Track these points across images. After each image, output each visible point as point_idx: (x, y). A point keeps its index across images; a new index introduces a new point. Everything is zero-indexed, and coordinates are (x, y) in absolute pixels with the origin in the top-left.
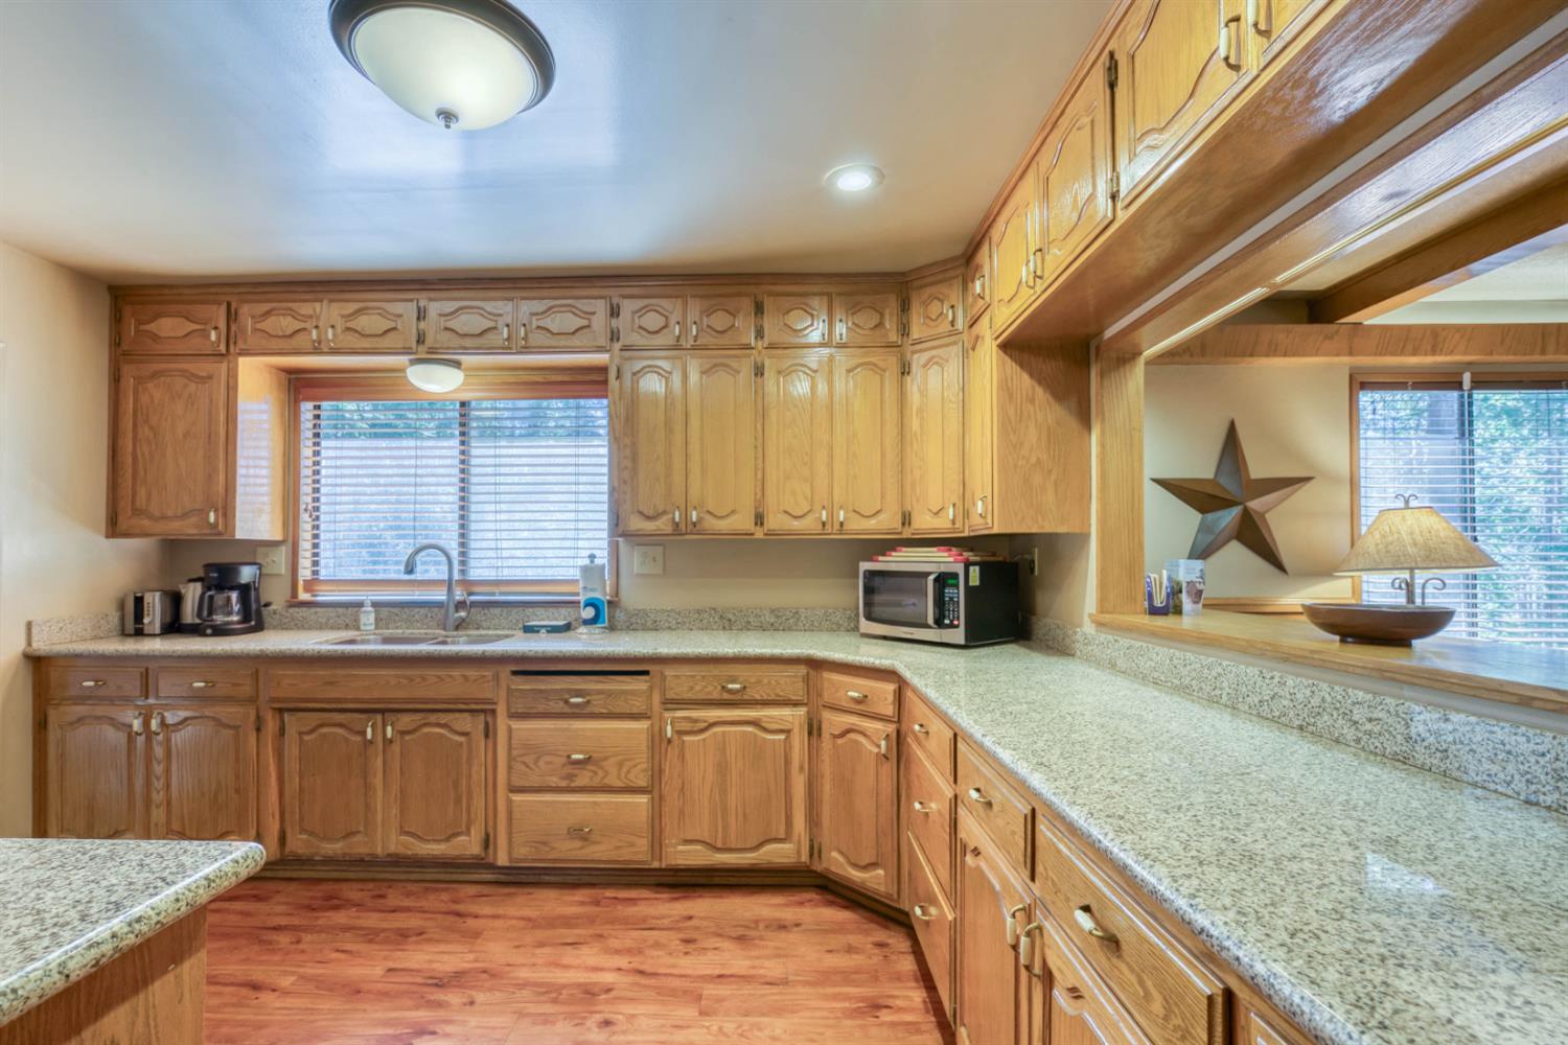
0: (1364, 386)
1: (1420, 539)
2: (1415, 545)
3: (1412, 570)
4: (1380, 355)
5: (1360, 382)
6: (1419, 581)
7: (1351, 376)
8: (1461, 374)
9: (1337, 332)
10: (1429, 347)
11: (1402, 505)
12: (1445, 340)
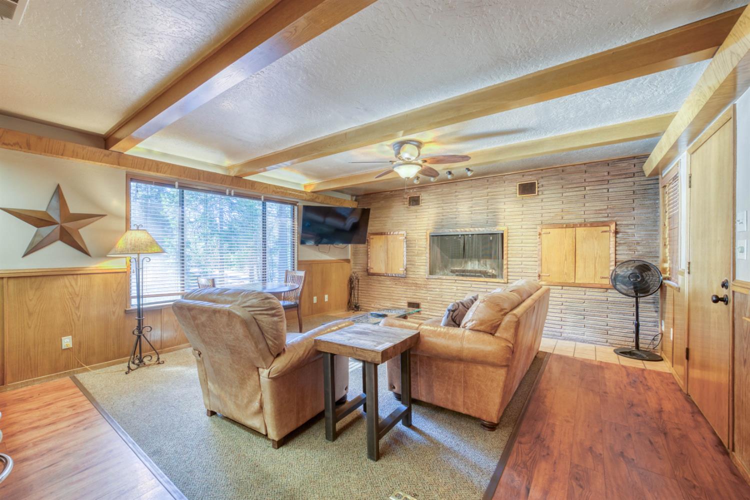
0: (132, 180)
1: (133, 242)
2: (131, 244)
3: (139, 254)
4: (133, 168)
5: (131, 178)
6: (141, 258)
7: (127, 175)
8: (175, 182)
9: (111, 154)
10: (155, 169)
11: (136, 228)
12: (161, 167)
